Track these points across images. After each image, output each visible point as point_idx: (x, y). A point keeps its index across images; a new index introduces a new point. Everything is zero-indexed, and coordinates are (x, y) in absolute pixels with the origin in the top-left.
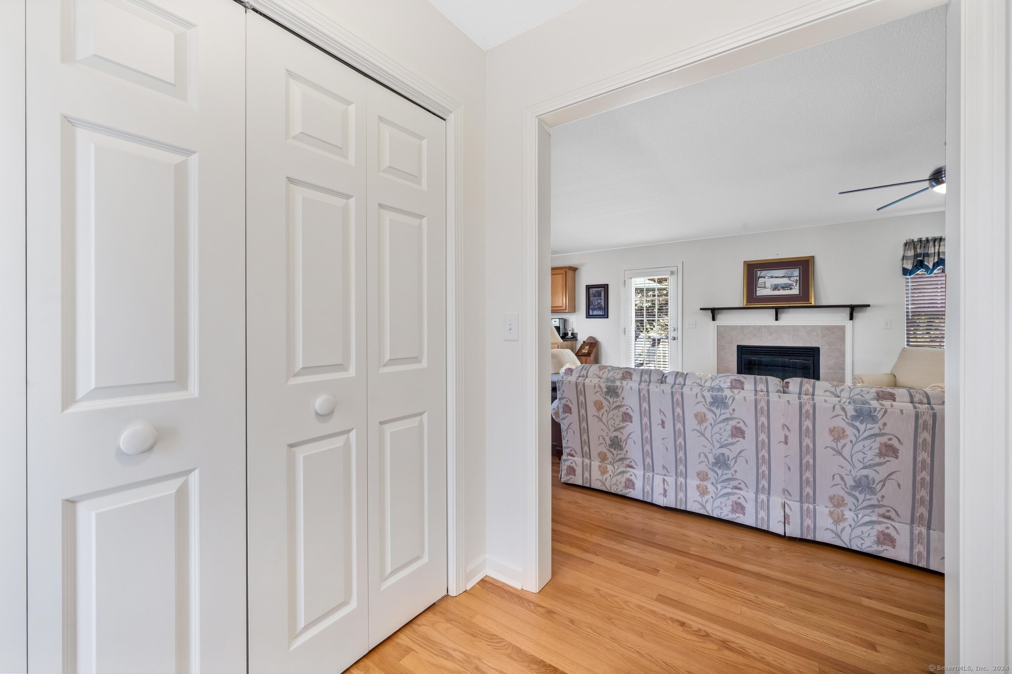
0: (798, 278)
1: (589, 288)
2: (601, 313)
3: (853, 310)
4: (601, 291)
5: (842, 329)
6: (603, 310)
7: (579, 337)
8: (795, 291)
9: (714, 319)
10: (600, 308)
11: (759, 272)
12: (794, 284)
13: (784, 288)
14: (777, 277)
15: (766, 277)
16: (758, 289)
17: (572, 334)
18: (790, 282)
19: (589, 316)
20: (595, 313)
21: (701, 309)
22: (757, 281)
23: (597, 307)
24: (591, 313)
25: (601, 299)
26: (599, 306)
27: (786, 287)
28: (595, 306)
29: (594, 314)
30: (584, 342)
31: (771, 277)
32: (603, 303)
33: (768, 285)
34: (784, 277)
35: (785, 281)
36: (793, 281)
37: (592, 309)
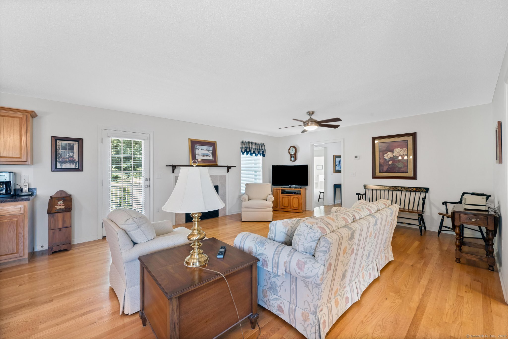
0: (212, 151)
1: (56, 140)
2: (73, 166)
3: (229, 168)
4: (74, 144)
5: (225, 176)
6: (76, 163)
7: (39, 192)
8: (211, 158)
9: (173, 172)
10: (72, 161)
11: (196, 146)
12: (211, 154)
13: (207, 156)
14: (204, 150)
15: (199, 149)
16: (196, 155)
17: (29, 190)
18: (209, 153)
19: (55, 169)
20: (65, 166)
21: (167, 166)
22: (195, 151)
23: (67, 160)
24: (59, 166)
25: (74, 153)
26: (71, 159)
27: (208, 156)
28: (64, 159)
29: (62, 167)
30: (51, 197)
31: (202, 150)
32: (76, 157)
33: (200, 154)
34: (206, 150)
35: (206, 152)
36: (210, 153)
37: (60, 162)
